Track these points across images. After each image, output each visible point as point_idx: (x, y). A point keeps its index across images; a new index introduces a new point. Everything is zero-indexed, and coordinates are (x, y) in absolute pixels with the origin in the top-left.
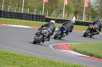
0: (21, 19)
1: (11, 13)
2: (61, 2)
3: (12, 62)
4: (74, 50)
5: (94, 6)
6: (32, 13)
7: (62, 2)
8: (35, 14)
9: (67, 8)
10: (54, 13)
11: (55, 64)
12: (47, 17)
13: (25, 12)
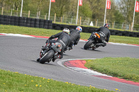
0: (19, 25)
1: (5, 17)
2: (73, 2)
3: (7, 84)
4: (92, 68)
5: (119, 7)
6: (34, 18)
7: (75, 2)
8: (38, 18)
9: (82, 10)
10: (64, 17)
11: (65, 87)
12: (54, 22)
13: (25, 16)
